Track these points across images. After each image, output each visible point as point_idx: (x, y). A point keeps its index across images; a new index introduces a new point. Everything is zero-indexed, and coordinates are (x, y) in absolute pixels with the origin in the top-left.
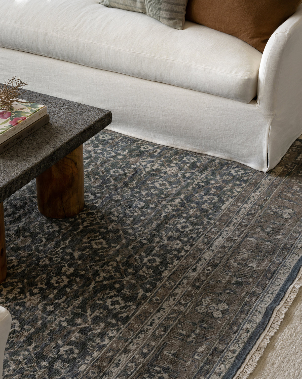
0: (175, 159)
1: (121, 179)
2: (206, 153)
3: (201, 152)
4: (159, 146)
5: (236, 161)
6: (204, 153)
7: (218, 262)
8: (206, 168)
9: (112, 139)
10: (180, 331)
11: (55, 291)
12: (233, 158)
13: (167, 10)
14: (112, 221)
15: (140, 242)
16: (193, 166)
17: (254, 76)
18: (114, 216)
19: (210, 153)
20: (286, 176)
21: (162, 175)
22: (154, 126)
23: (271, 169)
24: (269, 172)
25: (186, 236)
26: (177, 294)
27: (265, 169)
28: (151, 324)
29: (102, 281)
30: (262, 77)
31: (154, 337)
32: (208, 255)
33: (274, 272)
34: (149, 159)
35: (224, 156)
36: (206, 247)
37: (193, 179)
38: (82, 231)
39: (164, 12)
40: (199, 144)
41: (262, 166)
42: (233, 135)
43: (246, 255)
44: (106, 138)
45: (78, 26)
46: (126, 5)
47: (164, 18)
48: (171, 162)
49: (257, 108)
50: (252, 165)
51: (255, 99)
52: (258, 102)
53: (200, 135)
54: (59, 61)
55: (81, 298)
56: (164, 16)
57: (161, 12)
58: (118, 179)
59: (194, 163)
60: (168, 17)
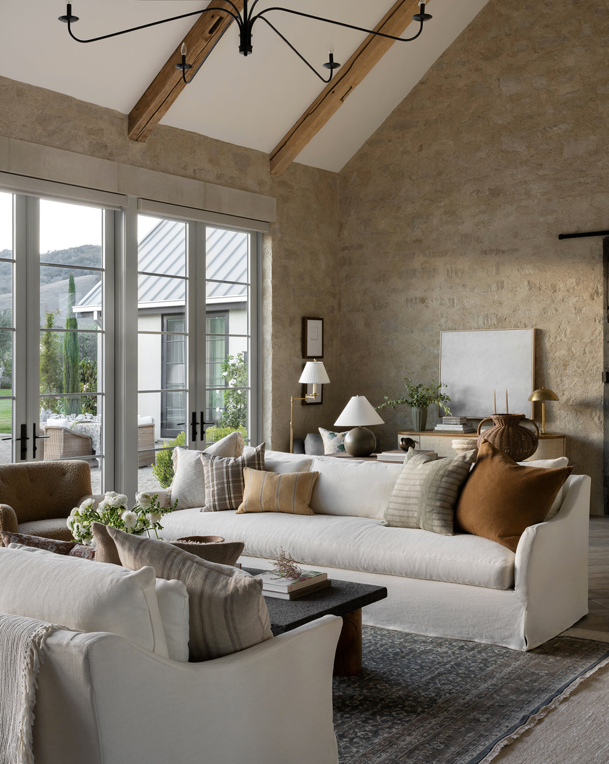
0: (445, 644)
1: (399, 654)
2: (473, 640)
3: (469, 640)
4: (431, 637)
5: (498, 645)
6: (471, 640)
7: (484, 695)
8: (473, 649)
9: (388, 633)
10: (453, 727)
11: (350, 708)
12: (496, 643)
13: (439, 520)
14: (393, 675)
15: (418, 685)
16: (462, 648)
17: (509, 564)
18: (394, 672)
19: (476, 640)
20: (543, 654)
21: (434, 652)
22: (426, 620)
23: (530, 649)
24: (528, 651)
25: (457, 683)
26: (449, 710)
27: (525, 648)
28: (429, 723)
29: (388, 703)
30: (518, 565)
31: (432, 728)
32: (475, 692)
33: (530, 701)
34: (422, 644)
35: (489, 642)
36: (473, 688)
37: (462, 654)
38: (367, 680)
39: (436, 521)
40: (466, 633)
41: (521, 648)
42: (496, 620)
43: (507, 692)
44: (384, 633)
45: (358, 539)
46: (402, 522)
47: (437, 526)
48: (442, 645)
49: (514, 594)
50: (513, 647)
51: (512, 587)
52: (515, 589)
53: (467, 623)
54: (341, 570)
55: (371, 711)
56: (436, 524)
57: (434, 521)
58: (396, 654)
59: (463, 646)
60: (440, 525)
